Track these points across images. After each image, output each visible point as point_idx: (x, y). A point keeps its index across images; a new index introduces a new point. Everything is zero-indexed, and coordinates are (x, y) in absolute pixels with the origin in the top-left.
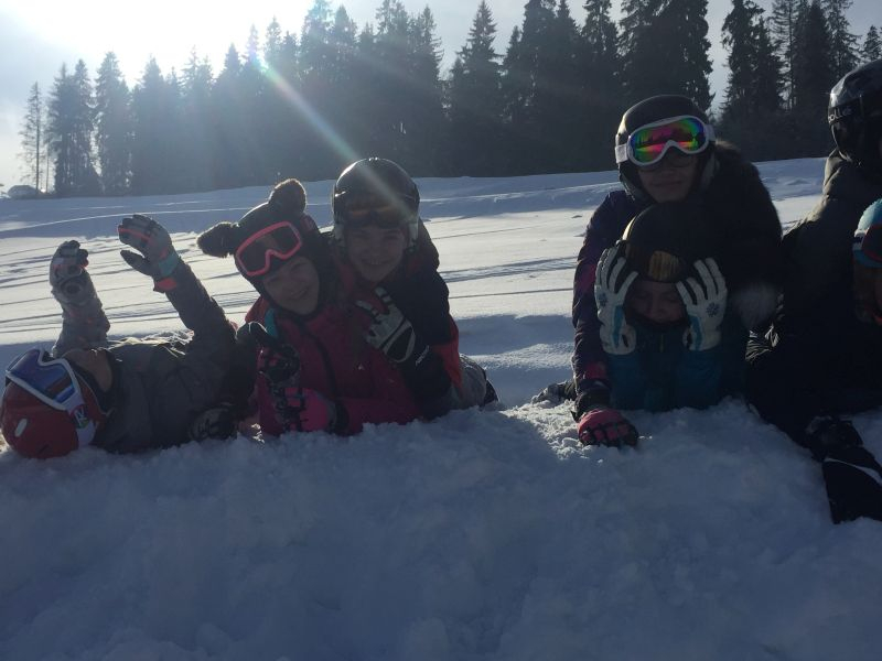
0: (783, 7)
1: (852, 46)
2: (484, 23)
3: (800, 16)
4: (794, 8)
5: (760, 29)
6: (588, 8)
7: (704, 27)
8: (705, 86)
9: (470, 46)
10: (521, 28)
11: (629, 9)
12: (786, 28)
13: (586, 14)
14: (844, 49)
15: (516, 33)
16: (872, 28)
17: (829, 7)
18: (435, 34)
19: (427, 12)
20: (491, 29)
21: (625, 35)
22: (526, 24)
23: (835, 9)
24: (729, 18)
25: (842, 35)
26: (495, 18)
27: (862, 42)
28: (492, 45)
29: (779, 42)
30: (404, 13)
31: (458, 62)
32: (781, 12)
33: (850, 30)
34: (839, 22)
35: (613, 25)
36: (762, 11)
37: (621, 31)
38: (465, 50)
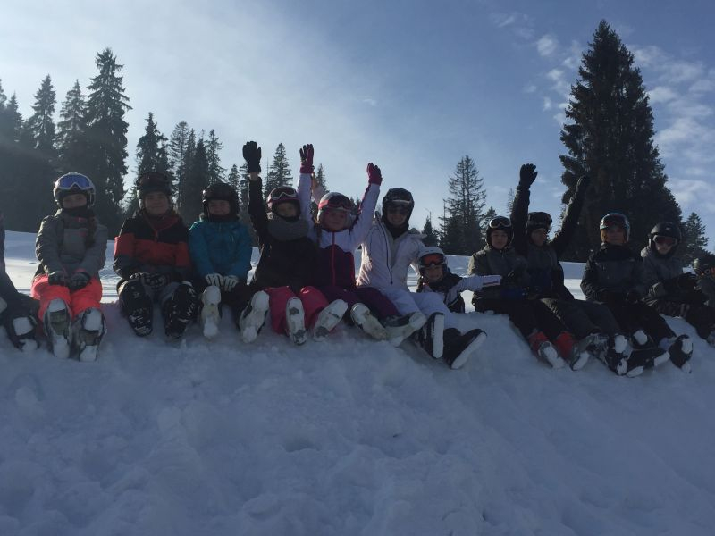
0: (178, 139)
1: (220, 175)
3: (189, 148)
4: (185, 142)
5: (163, 151)
6: (35, 108)
7: (125, 141)
8: (120, 183)
11: (66, 116)
12: (179, 154)
13: (33, 112)
14: (215, 176)
16: (234, 166)
17: (208, 146)
23: (212, 148)
24: (142, 139)
25: (215, 166)
27: (227, 173)
29: (173, 163)
32: (176, 142)
33: (220, 164)
34: (215, 158)
36: (165, 139)
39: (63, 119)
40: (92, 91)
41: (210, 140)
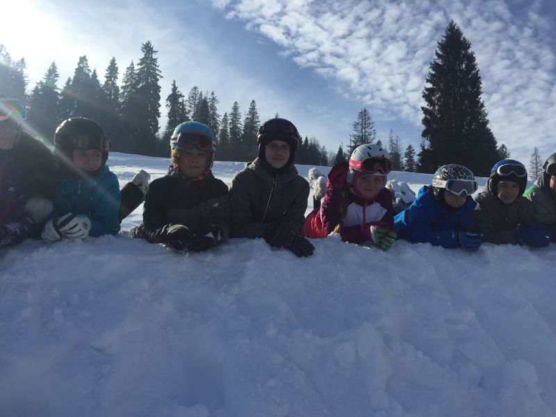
0: (192, 97)
1: (217, 118)
2: (52, 72)
3: (199, 102)
4: (197, 98)
5: (182, 104)
6: (106, 77)
7: (159, 98)
8: (157, 122)
9: (44, 81)
10: (72, 78)
11: (126, 82)
12: (193, 106)
13: (105, 79)
14: (214, 119)
15: (69, 80)
16: (226, 113)
17: (210, 101)
18: (26, 72)
19: (23, 60)
20: (57, 76)
21: (123, 93)
22: (75, 78)
23: (212, 103)
24: (170, 96)
25: (214, 113)
26: (59, 71)
27: (222, 118)
28: (56, 83)
29: (190, 111)
30: (9, 58)
31: (37, 87)
32: (191, 99)
33: (217, 112)
34: (214, 109)
35: (118, 87)
36: (183, 96)
37: (121, 91)
38: (41, 83)
39: (124, 84)
40: (140, 67)
41: (211, 98)
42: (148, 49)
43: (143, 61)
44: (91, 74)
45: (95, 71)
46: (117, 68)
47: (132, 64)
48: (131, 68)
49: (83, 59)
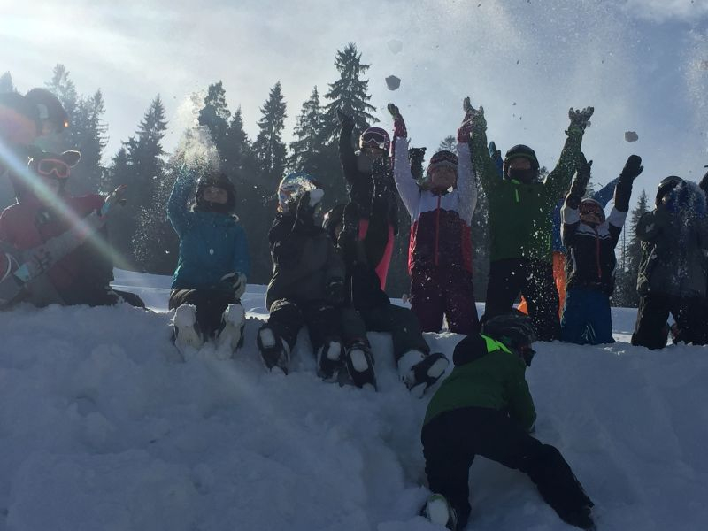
6: (261, 125)
9: (137, 138)
11: (301, 134)
13: (259, 130)
18: (103, 119)
19: (98, 97)
20: (162, 127)
21: (294, 157)
26: (167, 116)
28: (161, 142)
30: (73, 93)
31: (122, 153)
35: (283, 146)
37: (290, 153)
38: (132, 142)
39: (297, 138)
40: (331, 101)
42: (349, 60)
43: (337, 89)
44: (230, 120)
45: (238, 114)
46: (284, 106)
47: (316, 95)
48: (313, 103)
49: (216, 91)
